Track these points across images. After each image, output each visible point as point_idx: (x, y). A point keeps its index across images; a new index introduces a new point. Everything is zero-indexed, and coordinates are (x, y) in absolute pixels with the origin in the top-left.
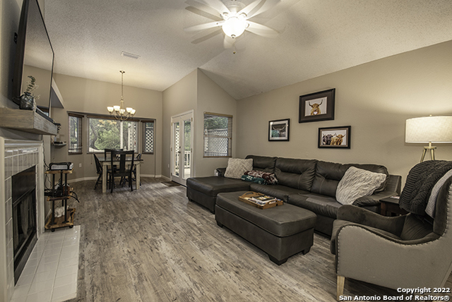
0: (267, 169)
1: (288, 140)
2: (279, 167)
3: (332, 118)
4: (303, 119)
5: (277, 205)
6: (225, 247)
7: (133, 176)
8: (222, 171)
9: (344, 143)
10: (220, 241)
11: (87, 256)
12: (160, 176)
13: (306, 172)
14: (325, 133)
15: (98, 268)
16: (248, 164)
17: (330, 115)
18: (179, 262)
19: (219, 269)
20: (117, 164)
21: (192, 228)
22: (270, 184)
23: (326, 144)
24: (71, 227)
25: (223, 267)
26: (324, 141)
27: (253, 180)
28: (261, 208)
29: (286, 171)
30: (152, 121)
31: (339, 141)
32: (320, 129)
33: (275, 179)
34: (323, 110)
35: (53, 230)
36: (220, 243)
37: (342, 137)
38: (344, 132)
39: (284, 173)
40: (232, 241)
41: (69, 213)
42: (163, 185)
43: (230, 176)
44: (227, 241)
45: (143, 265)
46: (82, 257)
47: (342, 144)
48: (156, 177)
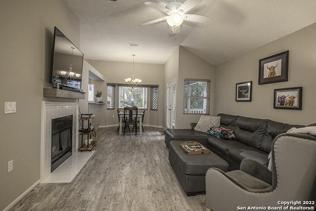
0: (229, 126)
1: (250, 100)
2: (238, 125)
3: (287, 80)
4: (262, 81)
5: (203, 153)
6: (162, 177)
7: (138, 125)
8: (194, 125)
9: (296, 104)
10: (162, 173)
11: (87, 166)
12: (162, 127)
13: (258, 131)
14: (279, 94)
15: (87, 173)
16: (215, 121)
17: (285, 77)
18: (127, 179)
19: (146, 187)
20: (128, 116)
21: (152, 163)
22: (227, 139)
23: (281, 105)
24: (90, 151)
25: (149, 188)
26: (279, 102)
27: (214, 134)
28: (187, 153)
29: (243, 129)
30: (157, 87)
31: (292, 102)
32: (275, 90)
33: (233, 135)
34: (278, 72)
35: (82, 151)
36: (161, 175)
37: (294, 98)
38: (295, 93)
39: (241, 130)
40: (170, 175)
41: (94, 143)
42: (159, 133)
43: (199, 130)
44: (167, 174)
45: (109, 176)
46: (85, 166)
47: (294, 105)
48: (159, 127)
